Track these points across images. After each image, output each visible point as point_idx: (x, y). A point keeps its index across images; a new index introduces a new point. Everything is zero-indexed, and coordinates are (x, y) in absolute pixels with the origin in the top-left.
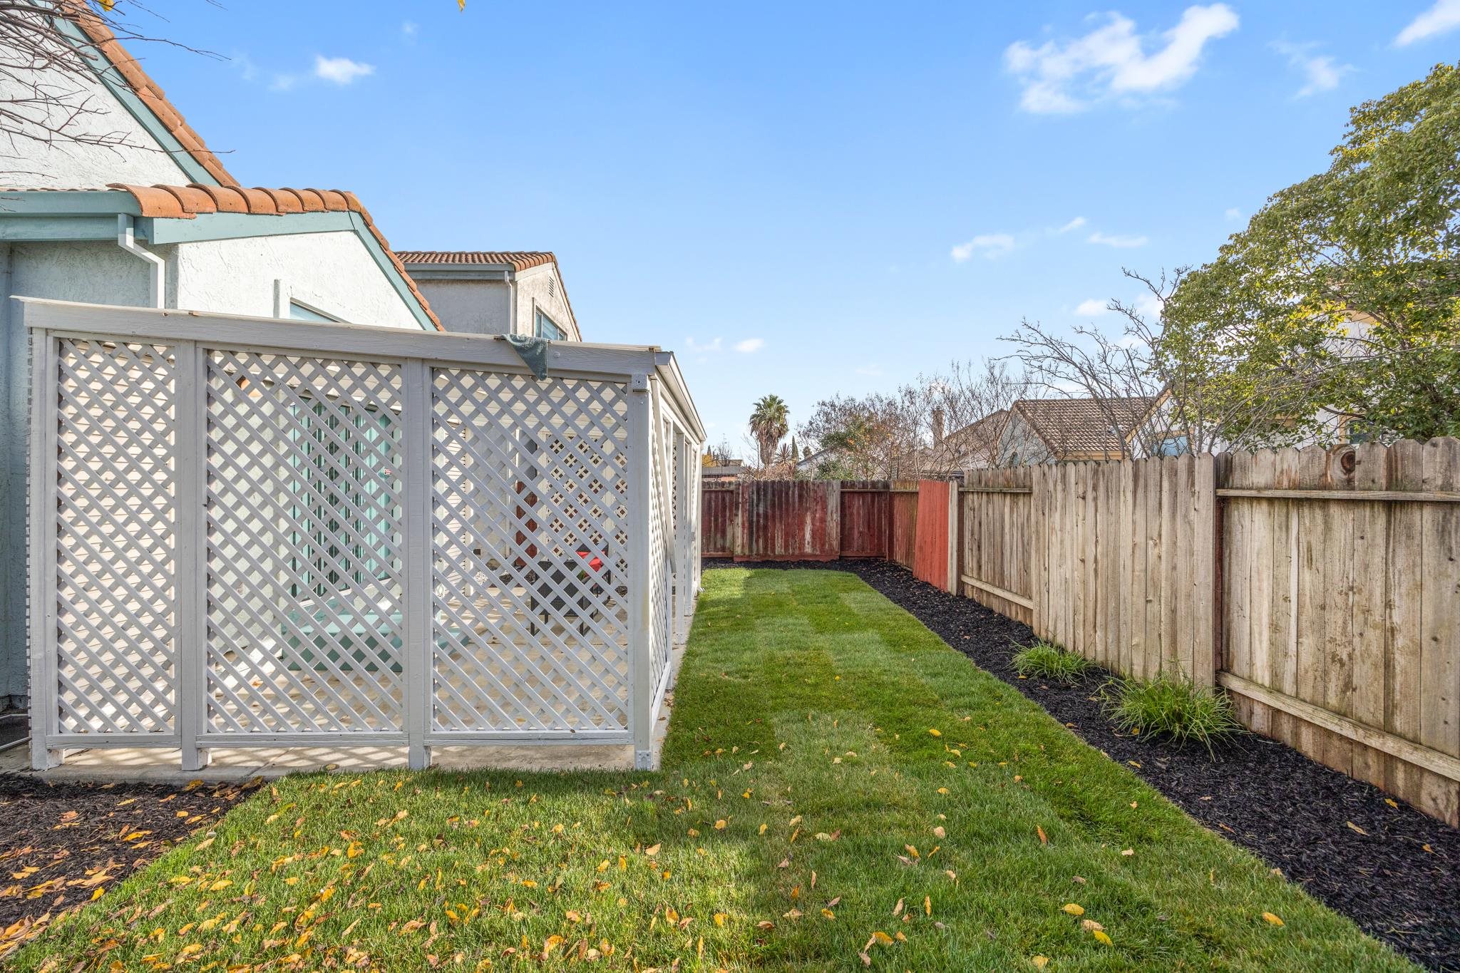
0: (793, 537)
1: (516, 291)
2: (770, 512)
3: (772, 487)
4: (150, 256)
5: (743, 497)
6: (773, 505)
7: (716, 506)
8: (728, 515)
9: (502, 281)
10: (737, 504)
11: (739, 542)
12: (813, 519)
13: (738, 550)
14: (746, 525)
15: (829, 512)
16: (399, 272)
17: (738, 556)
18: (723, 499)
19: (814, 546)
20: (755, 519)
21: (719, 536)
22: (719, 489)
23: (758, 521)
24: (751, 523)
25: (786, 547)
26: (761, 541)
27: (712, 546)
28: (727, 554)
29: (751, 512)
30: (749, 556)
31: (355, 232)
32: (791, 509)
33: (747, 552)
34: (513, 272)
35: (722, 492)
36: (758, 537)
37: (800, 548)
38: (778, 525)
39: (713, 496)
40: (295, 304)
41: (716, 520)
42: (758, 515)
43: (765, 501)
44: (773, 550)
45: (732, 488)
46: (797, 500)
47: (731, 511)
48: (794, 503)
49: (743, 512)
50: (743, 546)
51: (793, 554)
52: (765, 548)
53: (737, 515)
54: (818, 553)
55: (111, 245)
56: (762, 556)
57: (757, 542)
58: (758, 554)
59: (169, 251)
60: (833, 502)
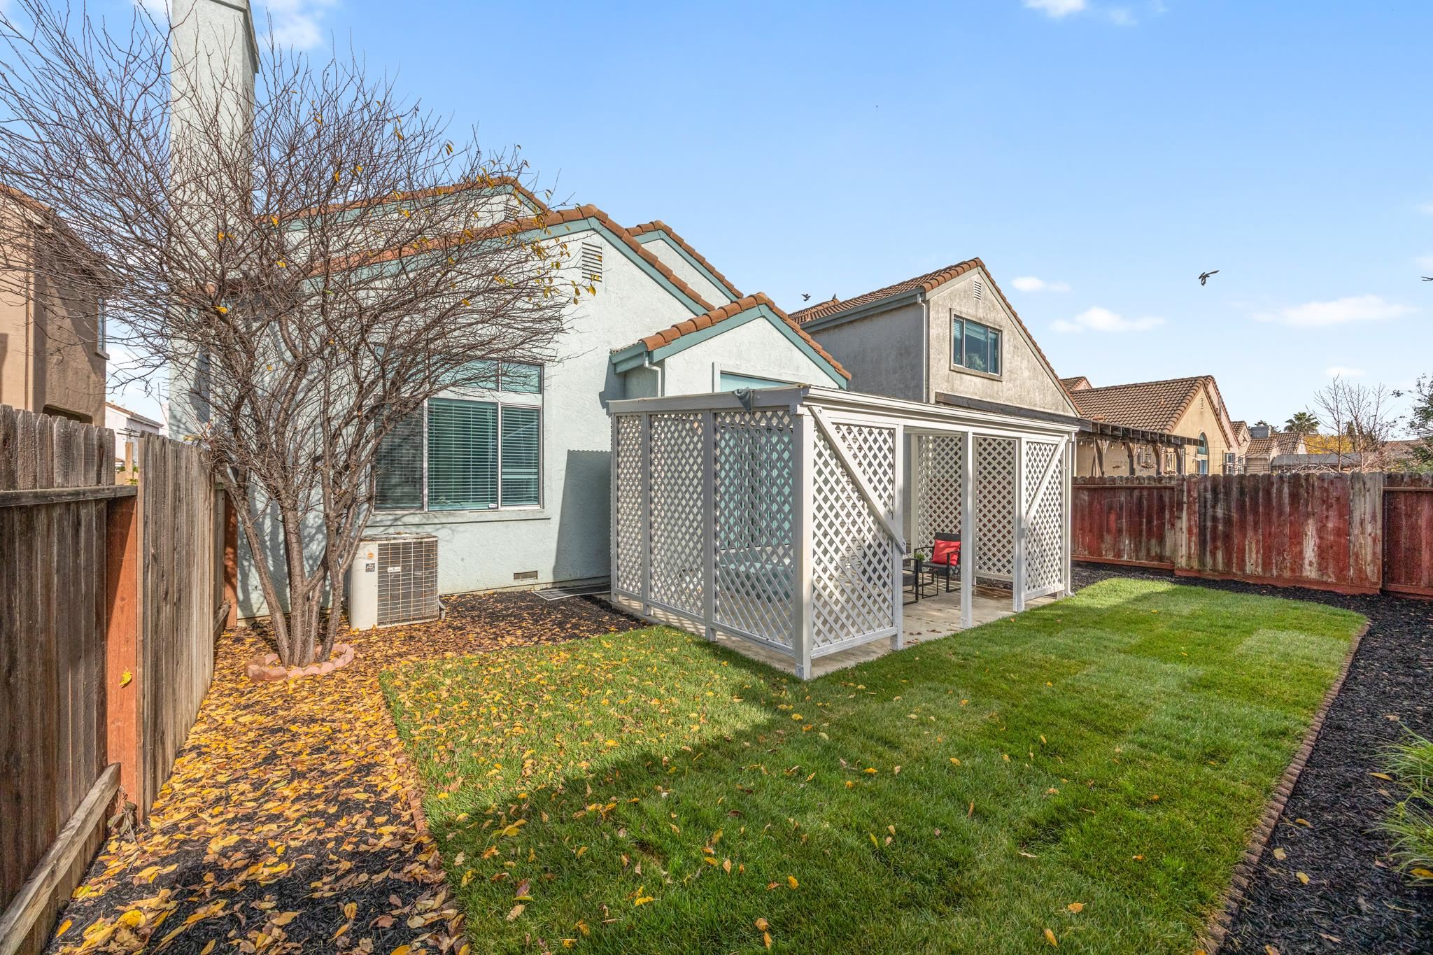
0: (1280, 553)
1: (929, 309)
2: (1235, 516)
3: (1240, 483)
4: (655, 368)
5: (1189, 495)
6: (1241, 507)
7: (1150, 507)
8: (1167, 516)
9: (916, 303)
10: (1180, 504)
11: (1183, 551)
12: (1321, 531)
13: (1182, 562)
14: (1195, 530)
15: (1357, 520)
16: (797, 333)
17: (1181, 569)
18: (1161, 497)
19: (1322, 568)
20: (1209, 524)
21: (1154, 542)
22: (1153, 484)
23: (1215, 528)
24: (1202, 530)
25: (1266, 564)
26: (1220, 555)
27: (1143, 553)
28: (1166, 565)
29: (1203, 516)
30: (1199, 571)
31: (764, 317)
32: (1275, 514)
33: (1195, 565)
34: (923, 294)
35: (1158, 489)
36: (1216, 548)
37: (1293, 570)
38: (1250, 533)
39: (1145, 493)
40: (724, 374)
41: (1149, 522)
42: (1215, 519)
43: (1227, 501)
44: (1242, 566)
45: (1173, 483)
46: (1286, 501)
47: (1172, 512)
48: (1280, 504)
49: (1189, 515)
50: (1189, 557)
51: (1279, 576)
52: (1228, 563)
53: (1180, 518)
54: (1332, 579)
55: (641, 367)
56: (1221, 573)
57: (1213, 554)
58: (1214, 570)
59: (661, 363)
60: (1367, 507)
